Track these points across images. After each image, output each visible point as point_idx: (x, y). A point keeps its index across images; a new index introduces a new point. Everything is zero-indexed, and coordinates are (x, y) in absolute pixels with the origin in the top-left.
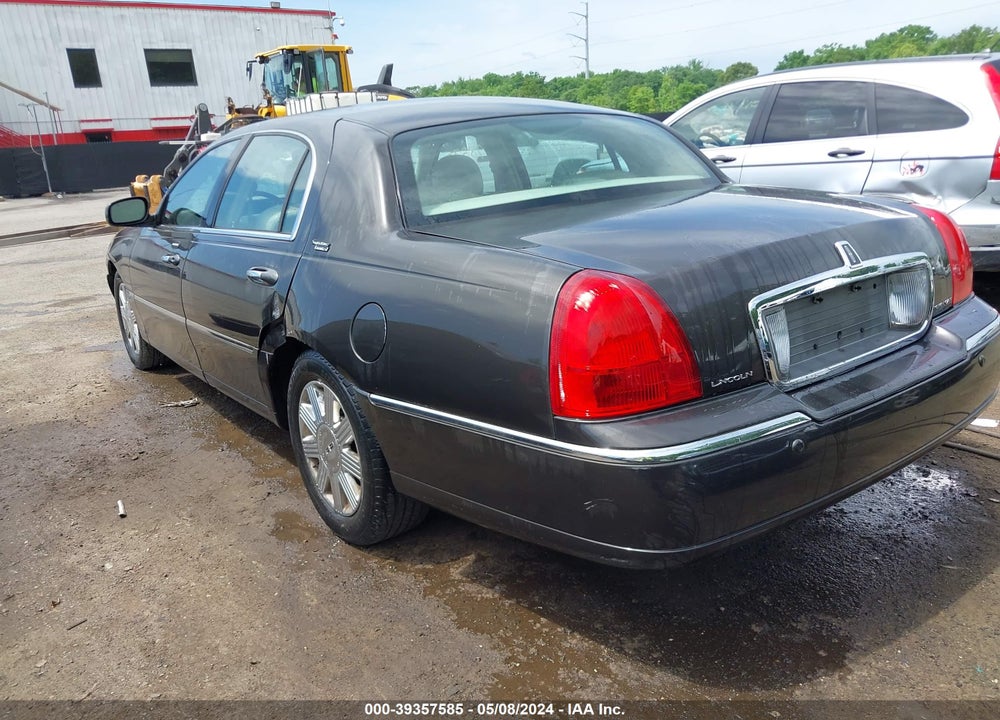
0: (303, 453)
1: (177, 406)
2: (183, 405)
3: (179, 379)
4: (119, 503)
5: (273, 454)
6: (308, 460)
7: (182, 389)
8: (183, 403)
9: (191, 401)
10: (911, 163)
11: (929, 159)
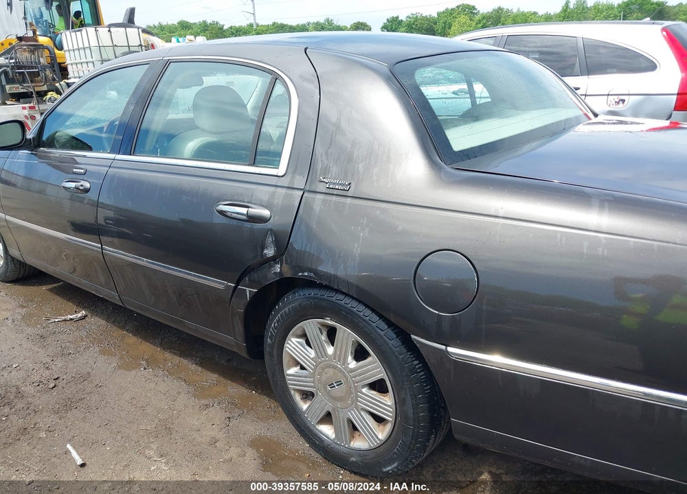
0: (286, 384)
1: (65, 320)
2: (71, 319)
3: (50, 290)
4: (69, 446)
5: (200, 369)
6: (292, 392)
7: (59, 302)
8: (71, 317)
9: (79, 315)
10: (616, 97)
11: (629, 95)
